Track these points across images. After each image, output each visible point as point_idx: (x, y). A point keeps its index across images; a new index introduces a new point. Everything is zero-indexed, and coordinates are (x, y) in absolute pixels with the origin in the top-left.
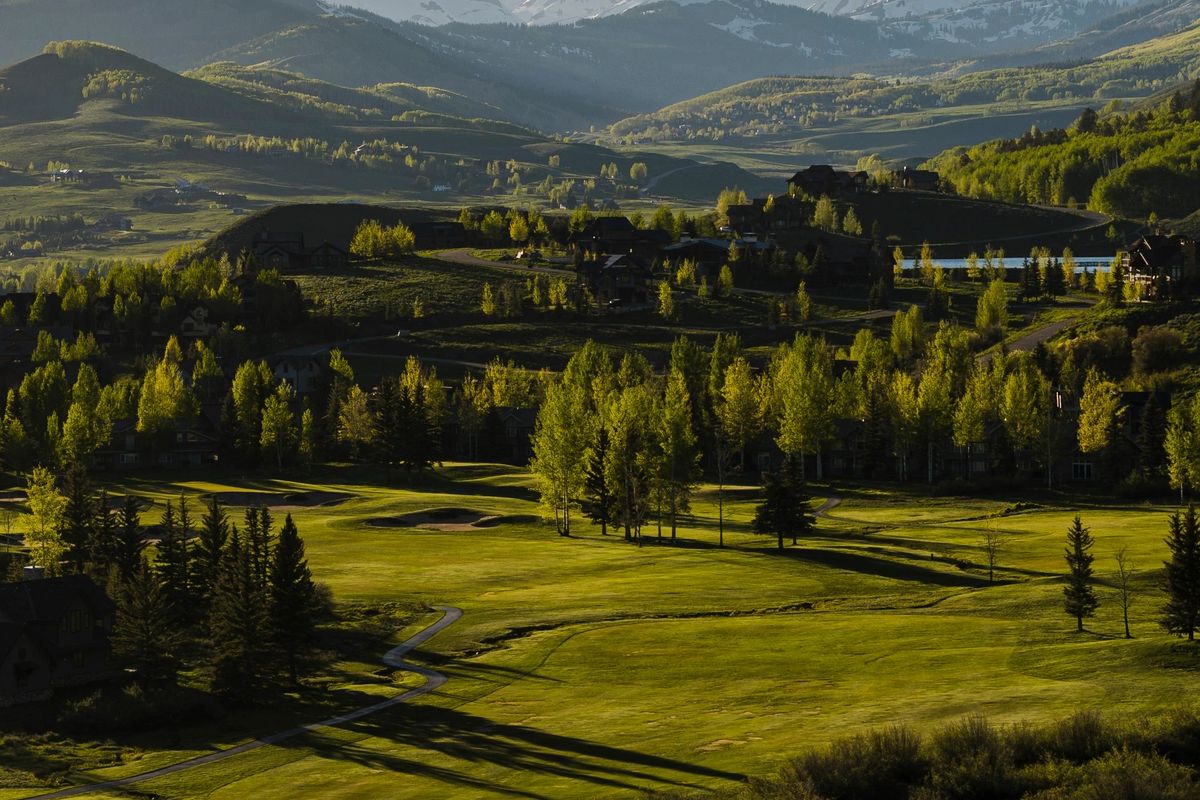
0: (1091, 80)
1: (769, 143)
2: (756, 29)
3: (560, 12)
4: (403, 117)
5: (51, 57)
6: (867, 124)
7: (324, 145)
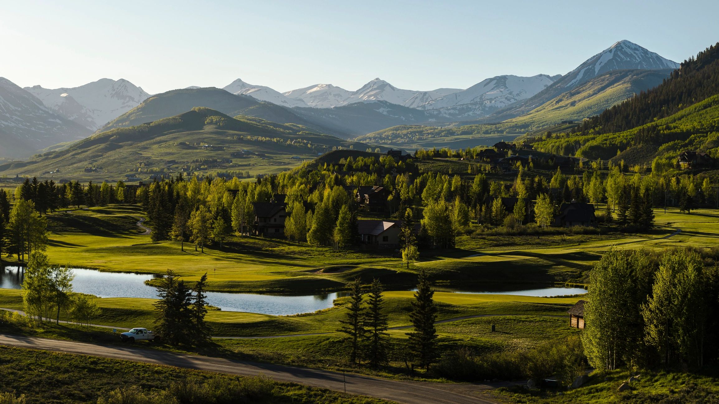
0: (503, 128)
1: (405, 145)
2: (388, 112)
3: (322, 105)
4: (300, 133)
5: (194, 112)
6: (435, 140)
7: (282, 140)
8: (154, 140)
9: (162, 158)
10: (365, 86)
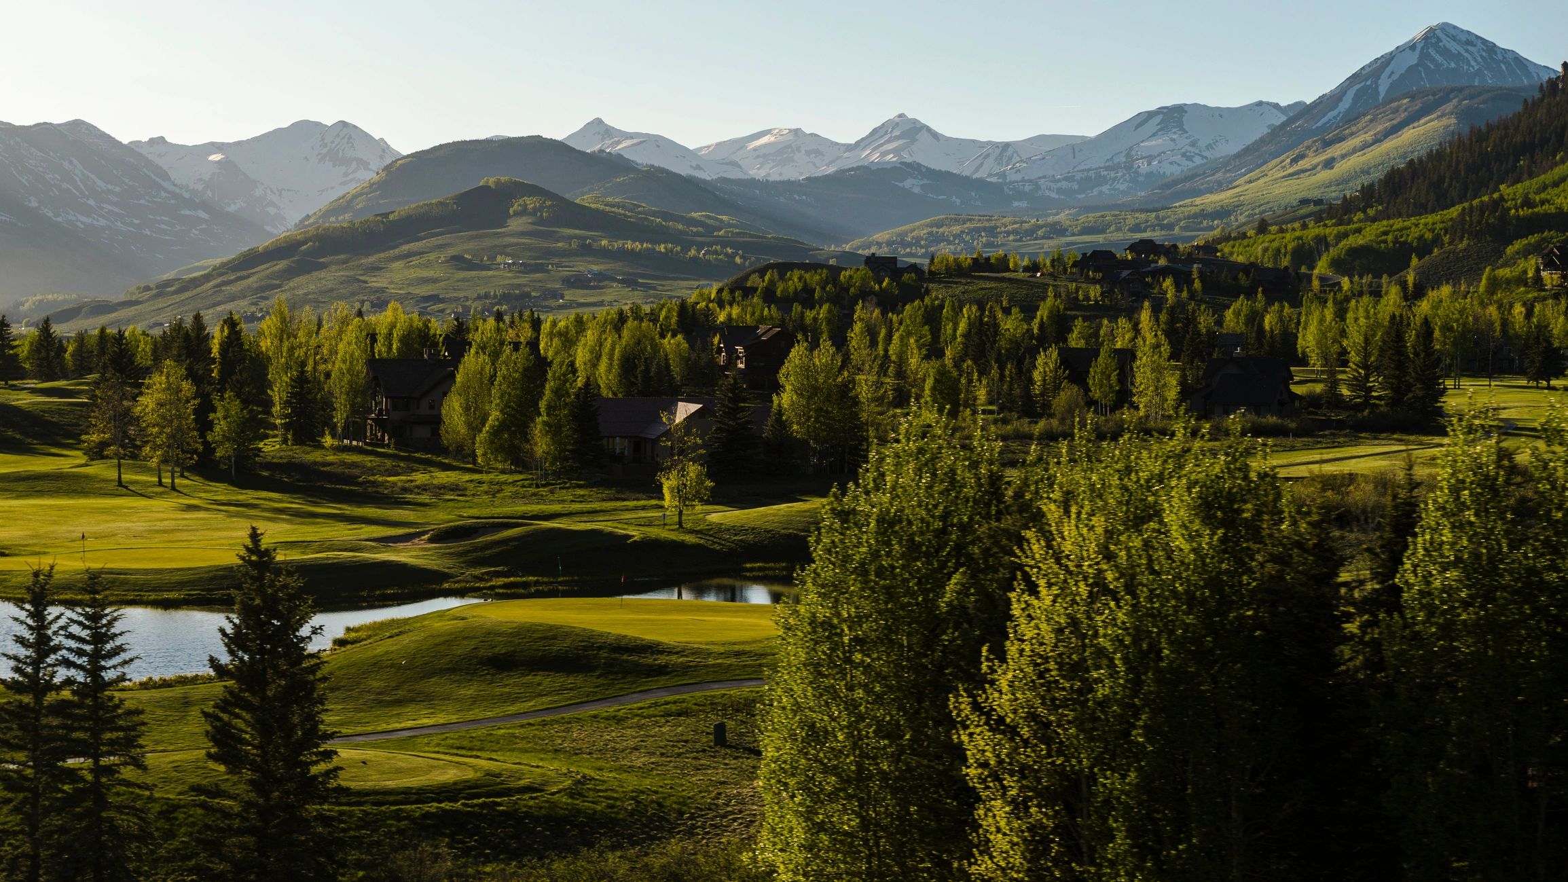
0: (1172, 219)
2: (922, 187)
3: (781, 174)
4: (721, 233)
5: (486, 188)
6: (1020, 247)
7: (679, 248)
8: (397, 251)
9: (411, 290)
10: (875, 131)
